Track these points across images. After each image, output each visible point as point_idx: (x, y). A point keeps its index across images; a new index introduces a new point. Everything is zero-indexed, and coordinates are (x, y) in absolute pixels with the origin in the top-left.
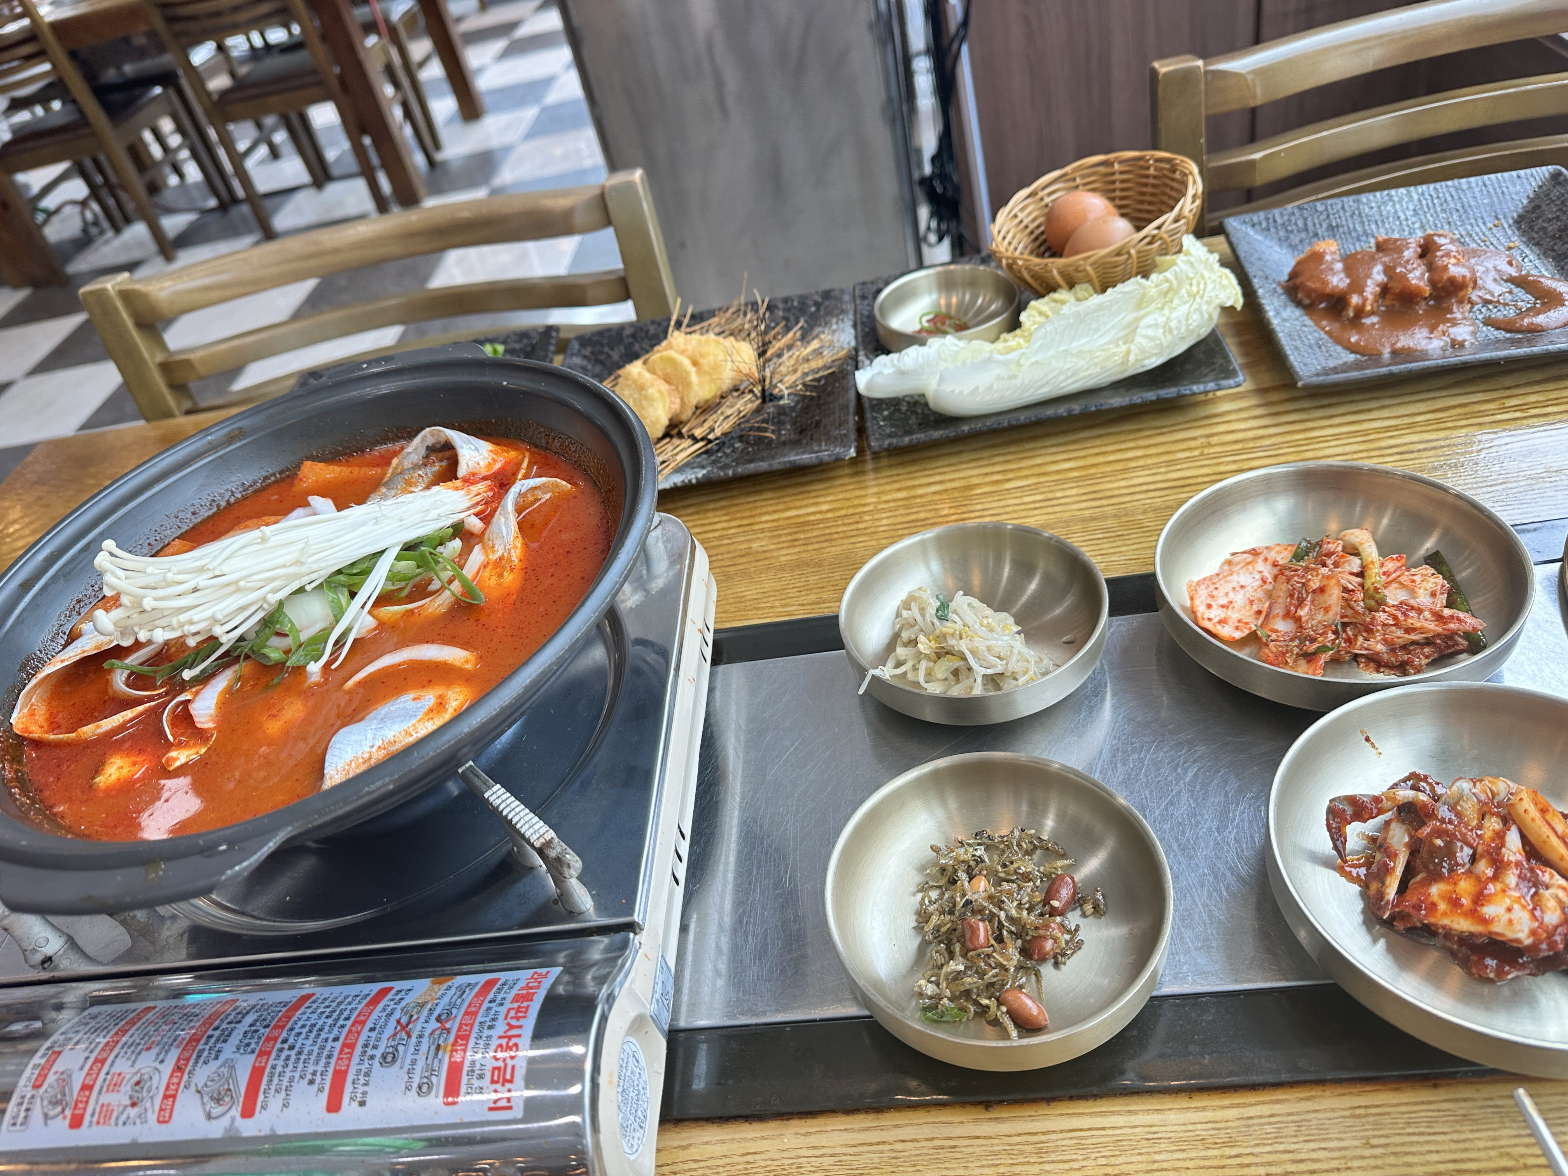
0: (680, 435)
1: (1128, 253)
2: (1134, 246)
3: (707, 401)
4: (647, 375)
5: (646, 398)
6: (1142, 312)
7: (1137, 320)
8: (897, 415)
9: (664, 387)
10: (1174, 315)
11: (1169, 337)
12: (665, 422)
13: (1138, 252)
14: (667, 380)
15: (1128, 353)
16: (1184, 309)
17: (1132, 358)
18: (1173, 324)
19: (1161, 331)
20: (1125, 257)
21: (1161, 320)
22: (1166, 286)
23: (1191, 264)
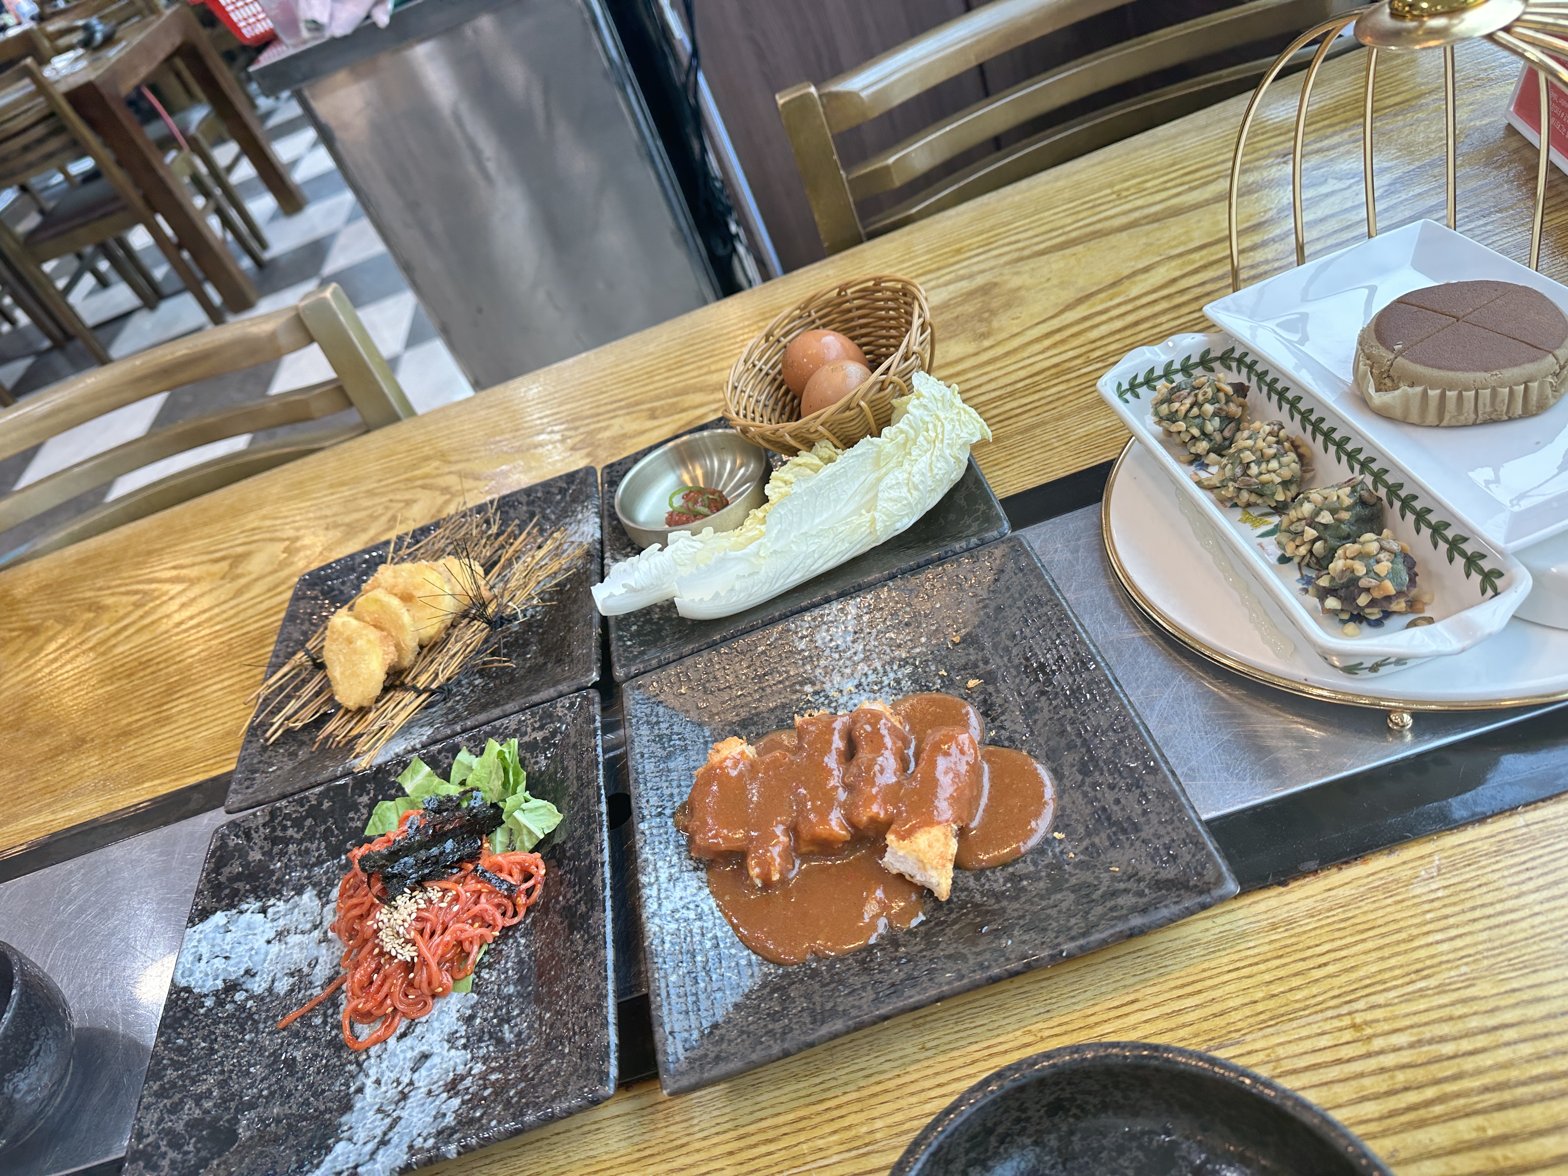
0: (403, 687)
1: (858, 405)
2: (863, 398)
3: (431, 638)
4: (354, 623)
5: (355, 652)
6: (884, 470)
7: (879, 480)
8: (648, 628)
9: (374, 634)
10: (915, 469)
11: (915, 493)
12: (382, 676)
13: (871, 403)
14: (378, 626)
15: (873, 521)
16: (926, 458)
17: (879, 526)
18: (917, 479)
19: (905, 489)
20: (857, 410)
21: (902, 477)
22: (901, 438)
23: (925, 407)
